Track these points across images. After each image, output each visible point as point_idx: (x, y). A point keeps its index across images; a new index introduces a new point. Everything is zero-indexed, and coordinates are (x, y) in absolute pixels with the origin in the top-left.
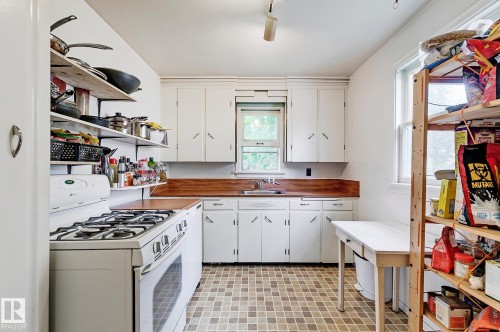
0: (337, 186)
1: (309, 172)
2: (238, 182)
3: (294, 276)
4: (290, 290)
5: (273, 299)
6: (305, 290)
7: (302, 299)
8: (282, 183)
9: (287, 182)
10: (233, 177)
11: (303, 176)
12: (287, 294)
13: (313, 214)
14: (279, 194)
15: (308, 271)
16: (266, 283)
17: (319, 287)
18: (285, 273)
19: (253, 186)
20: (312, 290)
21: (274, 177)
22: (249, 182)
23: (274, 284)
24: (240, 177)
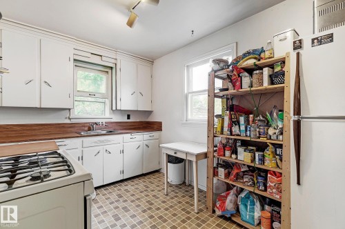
0: (145, 125)
1: (129, 117)
2: (72, 125)
3: (130, 186)
4: (133, 195)
5: (125, 204)
6: (142, 192)
7: (143, 197)
8: (110, 126)
9: (114, 124)
10: (67, 121)
11: (125, 119)
12: (133, 198)
13: (137, 144)
14: (110, 133)
15: (136, 181)
16: (114, 197)
17: (148, 187)
18: (123, 187)
19: (86, 129)
20: (146, 191)
21: (104, 121)
22: (83, 125)
23: (120, 196)
24: (73, 121)
